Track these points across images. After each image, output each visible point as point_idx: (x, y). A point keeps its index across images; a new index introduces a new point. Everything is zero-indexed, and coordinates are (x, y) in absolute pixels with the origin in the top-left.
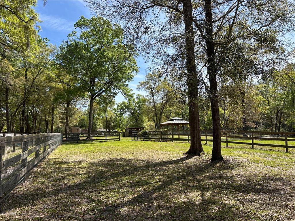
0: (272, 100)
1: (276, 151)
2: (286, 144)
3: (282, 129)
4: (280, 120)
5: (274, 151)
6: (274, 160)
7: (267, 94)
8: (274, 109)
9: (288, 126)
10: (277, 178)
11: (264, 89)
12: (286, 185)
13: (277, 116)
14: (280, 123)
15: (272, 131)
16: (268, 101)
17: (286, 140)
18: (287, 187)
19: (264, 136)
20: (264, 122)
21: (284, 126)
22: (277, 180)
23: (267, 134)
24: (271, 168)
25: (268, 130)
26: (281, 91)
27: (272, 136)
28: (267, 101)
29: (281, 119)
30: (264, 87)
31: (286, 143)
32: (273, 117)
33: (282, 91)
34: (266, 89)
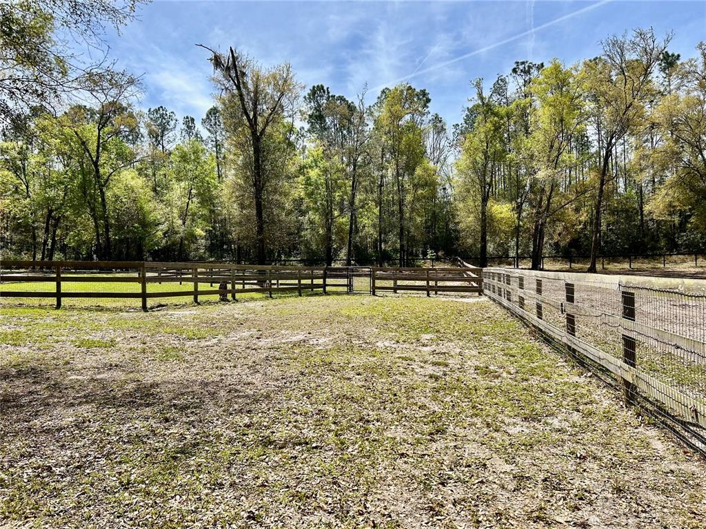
0: (35, 186)
1: (34, 307)
2: (57, 290)
3: (58, 257)
4: (54, 232)
5: (29, 307)
6: (23, 329)
7: (24, 169)
8: (41, 206)
9: (74, 248)
10: (20, 371)
11: (16, 155)
12: (37, 383)
13: (48, 224)
14: (53, 239)
15: (34, 259)
16: (27, 187)
17: (58, 280)
18: (39, 387)
19: (13, 273)
20: (16, 238)
21: (63, 249)
22: (20, 374)
23: (22, 268)
24: (11, 348)
25: (25, 257)
26: (59, 167)
27: (34, 272)
28: (24, 187)
29: (57, 233)
30: (17, 149)
31: (59, 286)
32: (37, 227)
33: (61, 166)
34: (23, 155)
